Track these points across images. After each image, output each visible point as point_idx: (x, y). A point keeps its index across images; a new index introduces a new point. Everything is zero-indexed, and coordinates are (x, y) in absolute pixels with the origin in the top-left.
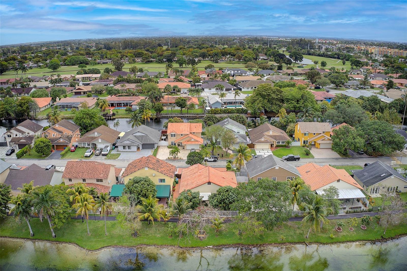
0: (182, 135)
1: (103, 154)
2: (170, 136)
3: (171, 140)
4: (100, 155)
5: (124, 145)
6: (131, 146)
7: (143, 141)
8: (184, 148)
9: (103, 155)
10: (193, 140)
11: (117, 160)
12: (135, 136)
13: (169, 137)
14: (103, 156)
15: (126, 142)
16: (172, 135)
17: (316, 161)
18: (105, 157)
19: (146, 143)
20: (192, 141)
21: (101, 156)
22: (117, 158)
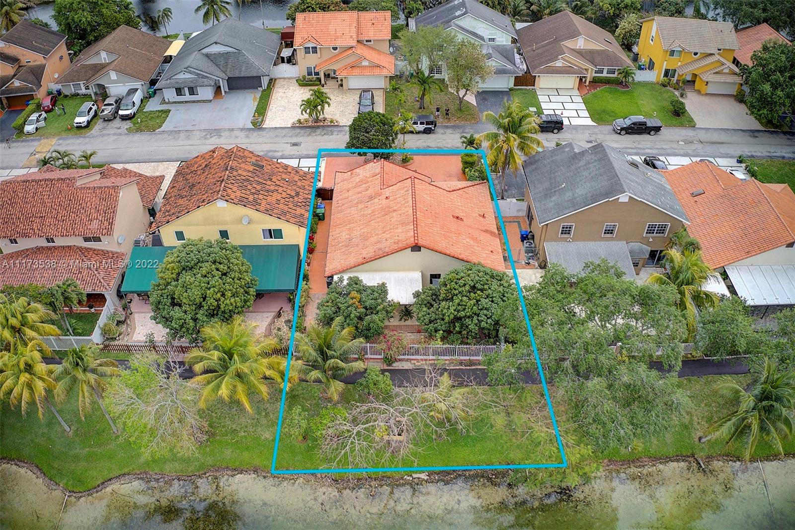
0: (335, 49)
1: (122, 116)
2: (303, 51)
3: (305, 62)
4: (115, 118)
5: (178, 86)
6: (196, 87)
7: (228, 70)
8: (342, 85)
9: (125, 118)
10: (365, 63)
11: (161, 133)
12: (207, 56)
13: (300, 55)
14: (125, 123)
15: (181, 76)
16: (307, 50)
17: (703, 136)
18: (127, 124)
19: (237, 75)
20: (365, 66)
21: (117, 122)
22: (160, 126)
